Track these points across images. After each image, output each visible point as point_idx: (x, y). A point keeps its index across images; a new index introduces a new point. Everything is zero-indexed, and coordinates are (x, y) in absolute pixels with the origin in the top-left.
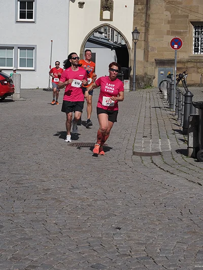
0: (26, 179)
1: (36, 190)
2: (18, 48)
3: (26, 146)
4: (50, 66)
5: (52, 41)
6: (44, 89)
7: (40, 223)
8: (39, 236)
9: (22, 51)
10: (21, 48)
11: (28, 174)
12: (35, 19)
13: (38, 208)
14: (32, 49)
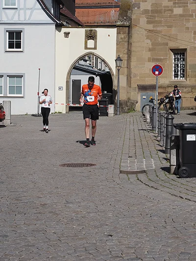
0: (25, 196)
1: (34, 205)
2: (8, 76)
3: (21, 168)
4: (38, 93)
5: (39, 69)
6: (33, 115)
7: (41, 232)
8: (41, 243)
9: (11, 79)
10: (10, 76)
11: (25, 192)
12: (23, 49)
13: (37, 220)
14: (21, 77)
